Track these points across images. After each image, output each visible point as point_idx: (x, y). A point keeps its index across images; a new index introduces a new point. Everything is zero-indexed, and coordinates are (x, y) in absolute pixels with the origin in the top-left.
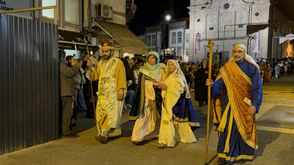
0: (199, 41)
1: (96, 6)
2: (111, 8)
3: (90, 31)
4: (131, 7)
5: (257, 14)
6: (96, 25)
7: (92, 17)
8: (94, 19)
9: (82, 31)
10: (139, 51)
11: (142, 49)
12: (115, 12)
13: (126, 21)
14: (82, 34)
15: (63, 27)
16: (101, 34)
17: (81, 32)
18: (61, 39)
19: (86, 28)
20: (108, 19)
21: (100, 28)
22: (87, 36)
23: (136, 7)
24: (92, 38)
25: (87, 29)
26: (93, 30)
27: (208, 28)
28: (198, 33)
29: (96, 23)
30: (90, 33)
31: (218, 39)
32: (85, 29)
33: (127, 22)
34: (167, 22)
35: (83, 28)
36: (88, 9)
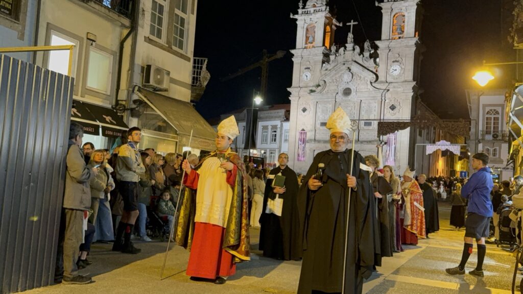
0: (304, 141)
1: (143, 68)
2: (168, 73)
3: (129, 107)
4: (200, 75)
5: (393, 108)
6: (140, 97)
7: (135, 84)
8: (137, 88)
9: (114, 107)
12: (173, 81)
13: (191, 96)
14: (115, 110)
15: (81, 97)
16: (147, 113)
17: (112, 107)
18: (76, 116)
19: (122, 101)
20: (160, 90)
21: (146, 103)
22: (123, 114)
23: (208, 76)
24: (131, 118)
25: (124, 103)
26: (134, 106)
27: (318, 122)
28: (303, 130)
29: (140, 94)
30: (128, 109)
32: (120, 102)
33: (193, 99)
34: (255, 106)
35: (117, 101)
36: (129, 70)
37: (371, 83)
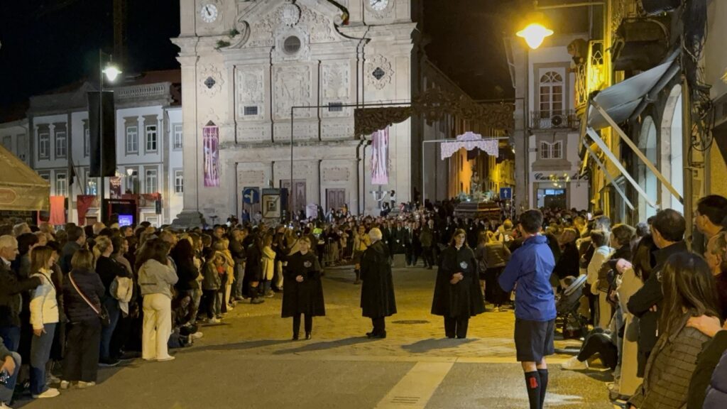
0: (215, 146)
5: (378, 74)
10: (15, 197)
11: (26, 190)
27: (240, 107)
28: (211, 123)
31: (273, 142)
37: (336, 26)
